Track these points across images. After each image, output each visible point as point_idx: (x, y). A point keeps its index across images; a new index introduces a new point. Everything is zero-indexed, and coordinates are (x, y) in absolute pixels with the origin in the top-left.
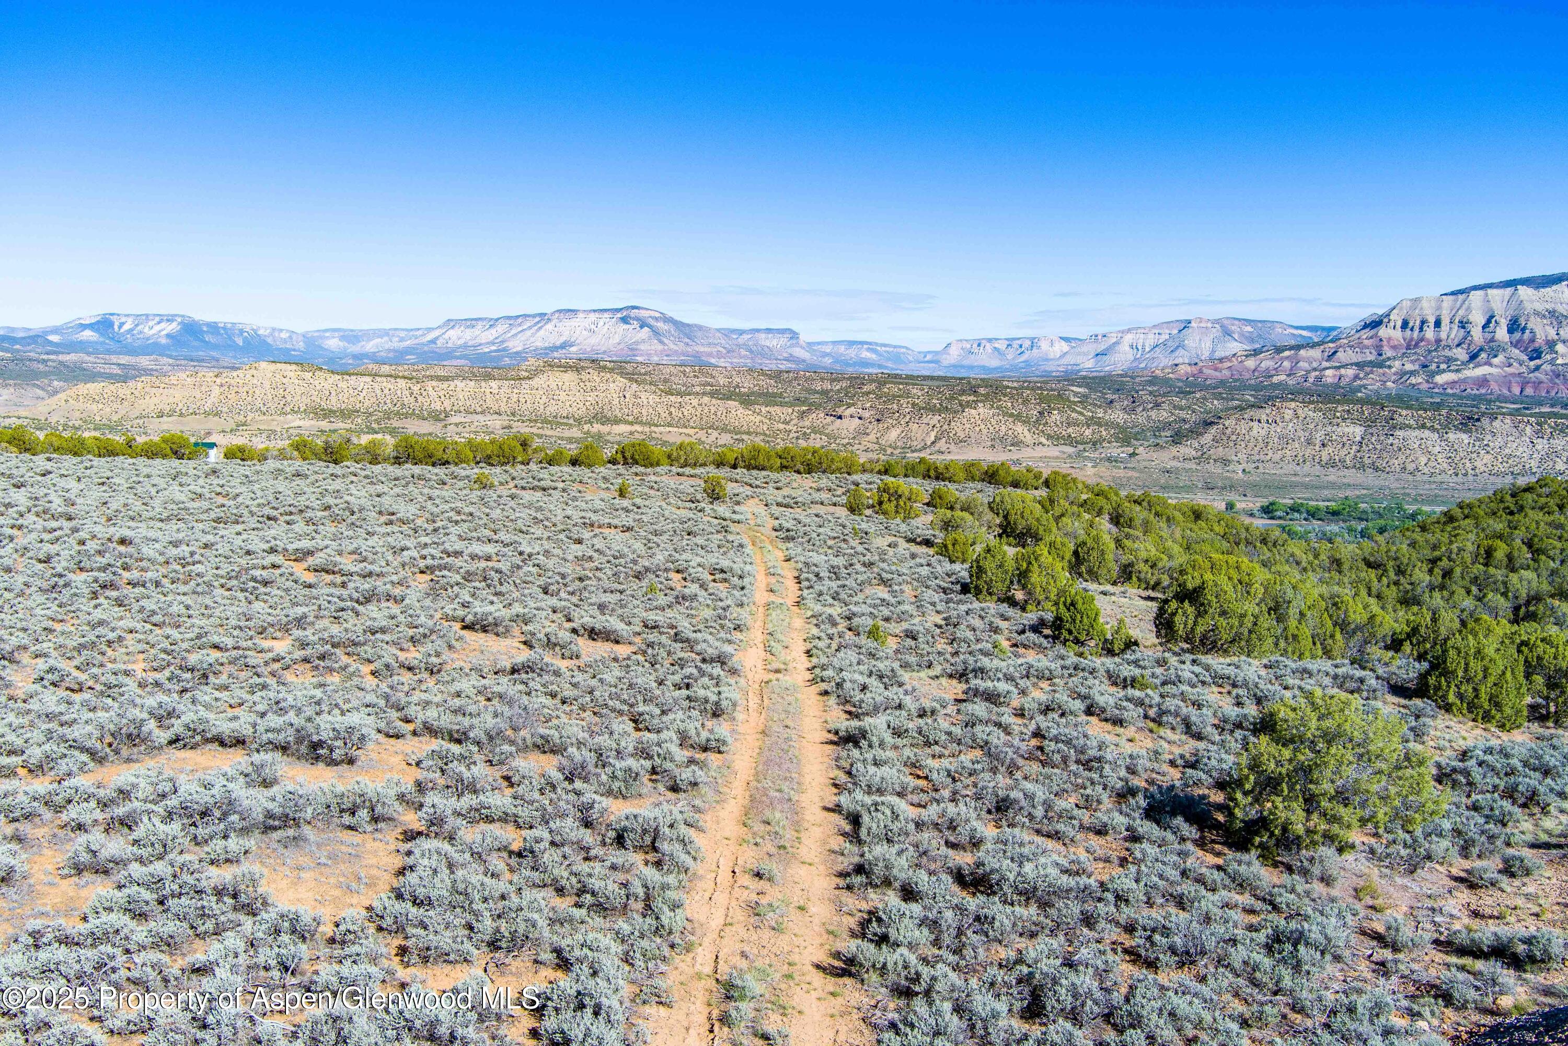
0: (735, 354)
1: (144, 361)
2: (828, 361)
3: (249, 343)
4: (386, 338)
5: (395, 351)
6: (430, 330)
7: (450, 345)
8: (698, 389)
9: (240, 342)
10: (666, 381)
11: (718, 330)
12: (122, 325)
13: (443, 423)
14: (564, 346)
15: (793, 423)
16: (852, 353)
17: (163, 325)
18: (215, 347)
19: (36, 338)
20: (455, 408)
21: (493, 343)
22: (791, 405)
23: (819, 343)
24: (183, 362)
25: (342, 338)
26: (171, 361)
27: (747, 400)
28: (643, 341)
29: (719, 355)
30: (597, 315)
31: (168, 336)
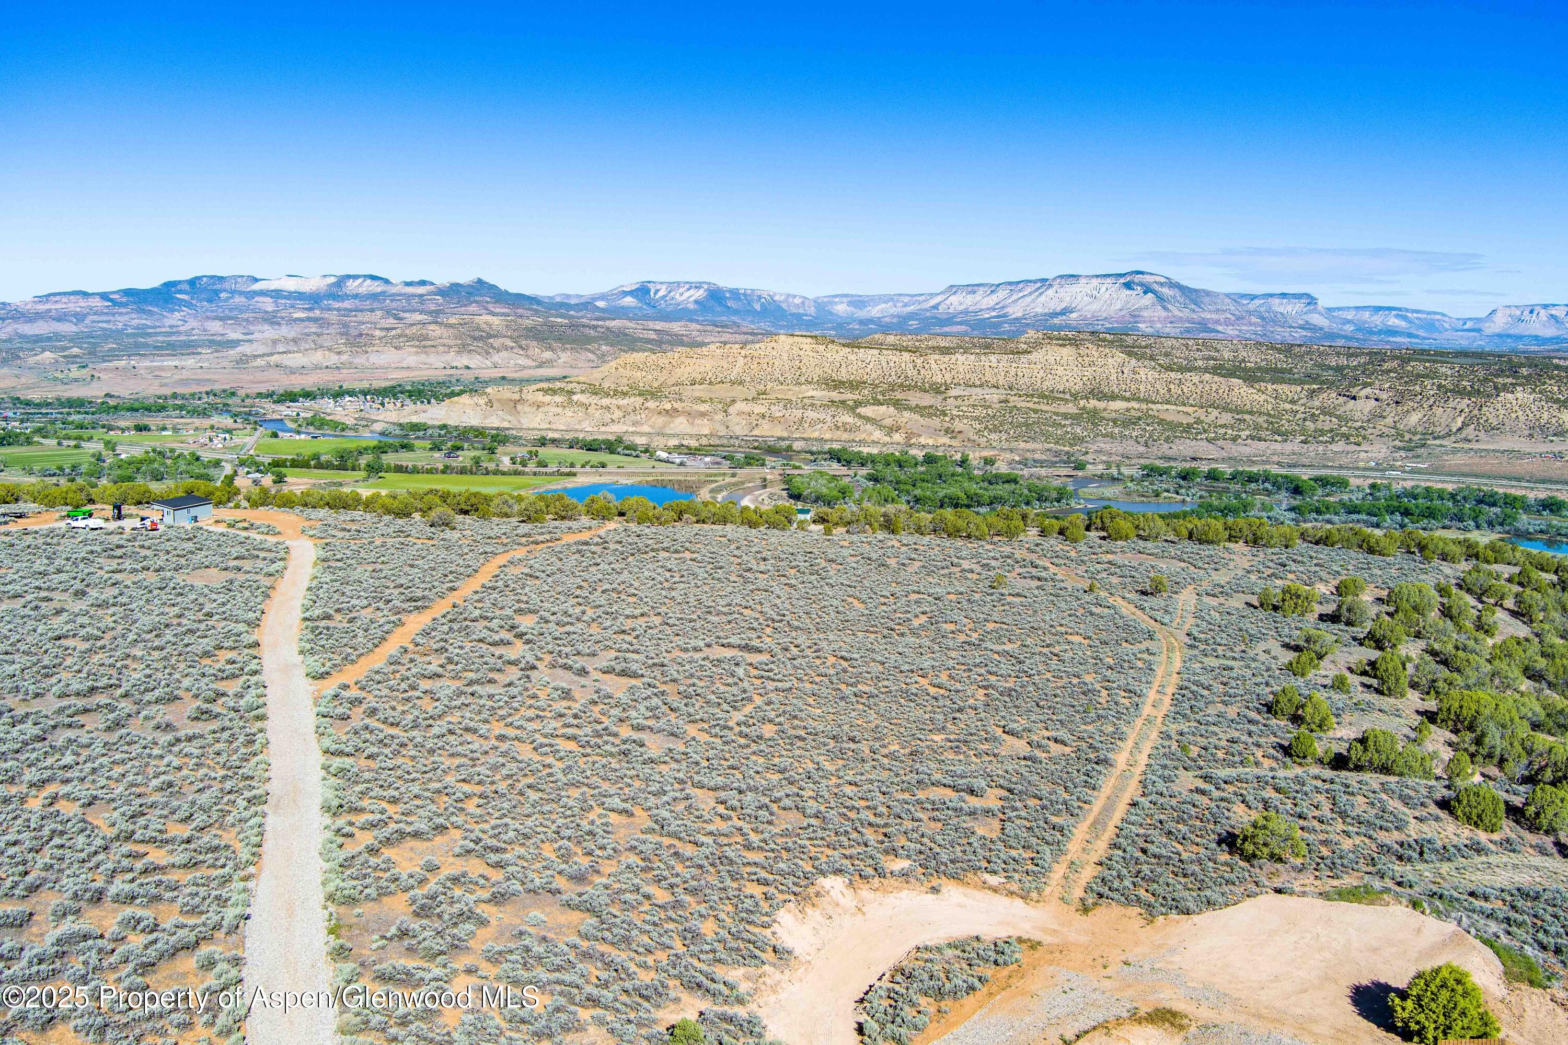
0: (1245, 321)
1: (676, 327)
2: (1349, 328)
3: (766, 309)
4: (890, 304)
5: (898, 316)
6: (932, 295)
7: (951, 311)
8: (1200, 363)
9: (757, 307)
10: (1167, 355)
11: (1227, 295)
12: (657, 291)
13: (943, 396)
14: (1064, 312)
15: (1301, 402)
16: (1377, 320)
17: (692, 292)
18: (736, 312)
19: (587, 305)
20: (955, 381)
21: (994, 309)
22: (1301, 382)
23: (1339, 309)
24: (709, 328)
25: (850, 303)
26: (699, 327)
27: (1251, 377)
28: (1146, 308)
29: (1227, 322)
30: (1099, 280)
31: (696, 302)
